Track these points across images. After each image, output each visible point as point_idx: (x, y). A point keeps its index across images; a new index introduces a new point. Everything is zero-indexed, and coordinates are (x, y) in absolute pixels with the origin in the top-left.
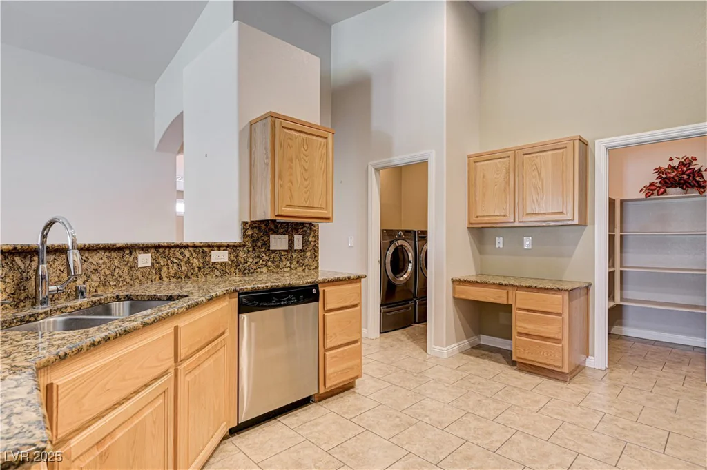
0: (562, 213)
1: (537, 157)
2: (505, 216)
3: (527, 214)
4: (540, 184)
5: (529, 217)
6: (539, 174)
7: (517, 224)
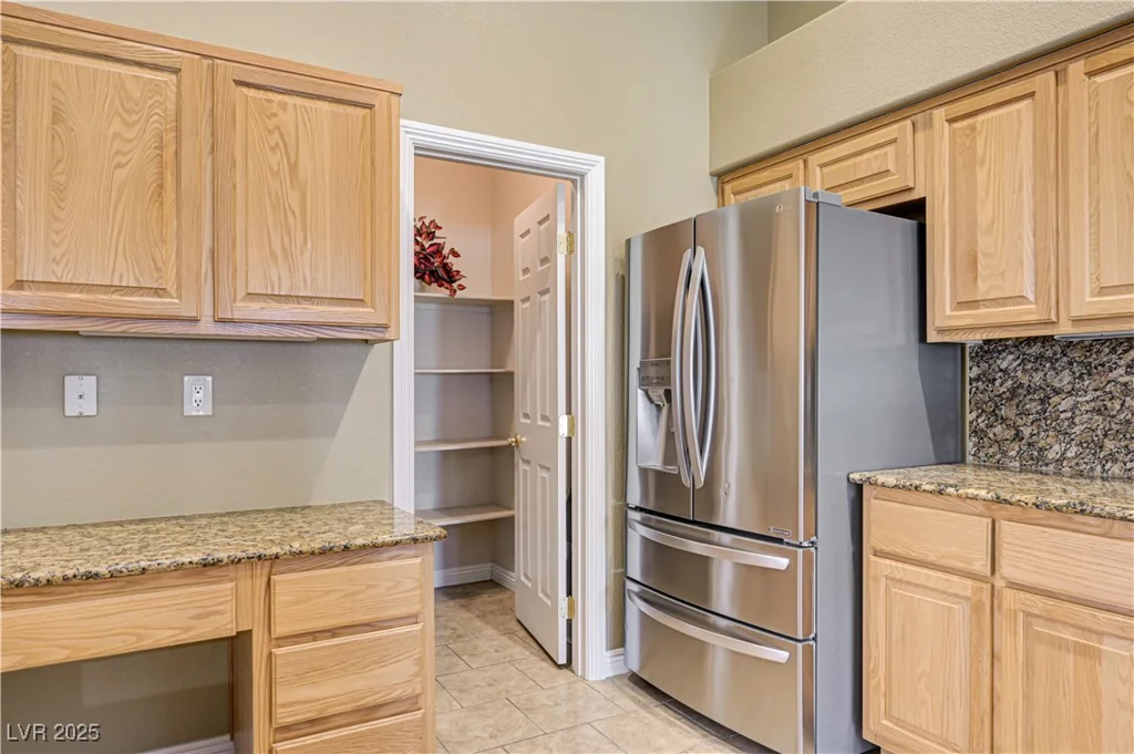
0: (360, 302)
1: (284, 106)
2: (158, 292)
3: (251, 296)
4: (293, 199)
5: (256, 305)
6: (294, 168)
7: (207, 328)
